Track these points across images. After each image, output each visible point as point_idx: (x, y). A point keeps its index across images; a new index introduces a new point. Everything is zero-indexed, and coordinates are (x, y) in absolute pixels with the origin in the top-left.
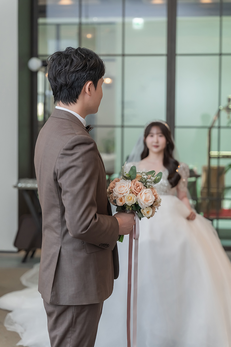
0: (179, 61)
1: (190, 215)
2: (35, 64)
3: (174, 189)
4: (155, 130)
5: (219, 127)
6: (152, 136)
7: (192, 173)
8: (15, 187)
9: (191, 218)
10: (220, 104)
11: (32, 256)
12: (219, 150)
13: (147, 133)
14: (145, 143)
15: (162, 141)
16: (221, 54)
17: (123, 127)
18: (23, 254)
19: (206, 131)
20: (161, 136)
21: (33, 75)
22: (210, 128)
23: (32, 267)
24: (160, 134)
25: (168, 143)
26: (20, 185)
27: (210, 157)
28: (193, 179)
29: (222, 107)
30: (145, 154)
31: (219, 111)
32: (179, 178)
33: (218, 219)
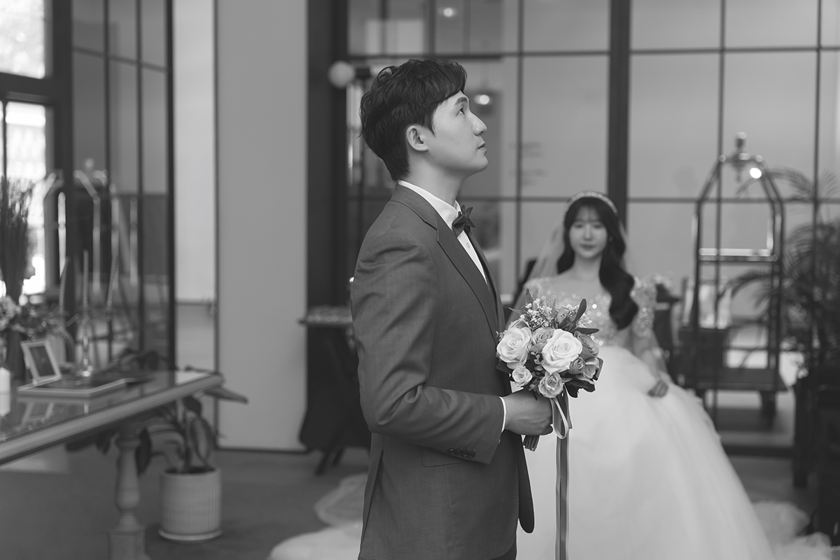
0: (636, 62)
1: (655, 388)
2: (342, 73)
3: (624, 332)
4: (586, 214)
5: (719, 201)
6: (580, 226)
7: (662, 293)
8: (302, 322)
9: (657, 392)
10: (720, 151)
11: (336, 462)
12: (718, 246)
13: (571, 219)
14: (567, 238)
15: (600, 235)
16: (722, 50)
17: (519, 200)
18: (316, 456)
19: (692, 207)
20: (597, 227)
21: (339, 96)
22: (700, 202)
23: (335, 484)
24: (597, 223)
25: (611, 239)
26: (311, 319)
27: (699, 262)
28: (663, 306)
29: (724, 157)
30: (566, 262)
31: (719, 165)
32: (634, 309)
33: (716, 388)
